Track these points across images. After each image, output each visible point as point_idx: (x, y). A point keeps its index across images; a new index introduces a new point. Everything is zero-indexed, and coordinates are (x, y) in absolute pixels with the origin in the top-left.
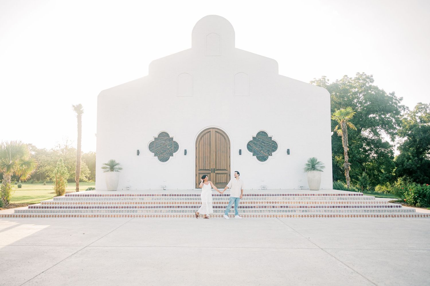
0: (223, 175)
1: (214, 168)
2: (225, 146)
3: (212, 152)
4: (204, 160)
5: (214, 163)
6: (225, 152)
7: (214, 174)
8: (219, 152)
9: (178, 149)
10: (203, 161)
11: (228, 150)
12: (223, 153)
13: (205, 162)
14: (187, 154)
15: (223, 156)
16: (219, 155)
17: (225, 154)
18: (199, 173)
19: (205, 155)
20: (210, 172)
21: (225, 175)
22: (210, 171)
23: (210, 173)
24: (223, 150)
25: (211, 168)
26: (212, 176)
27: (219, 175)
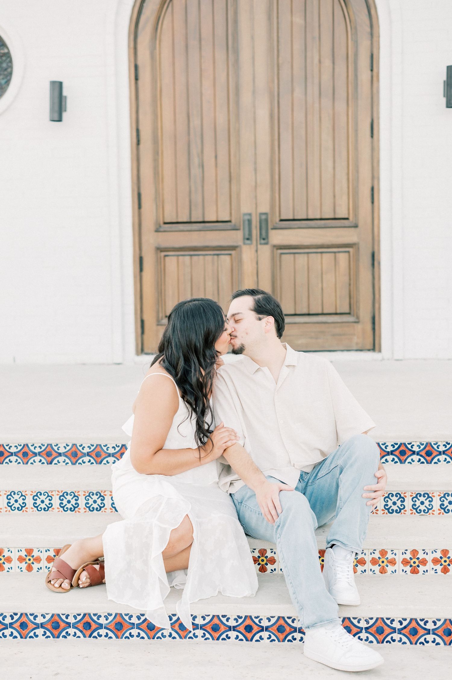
0: (327, 258)
1: (264, 208)
2: (341, 52)
3: (246, 98)
4: (195, 151)
5: (264, 177)
6: (341, 93)
7: (265, 251)
8: (298, 93)
9: (8, 82)
10: (182, 162)
11: (364, 75)
12: (326, 102)
13: (196, 171)
14: (65, 115)
15: (327, 124)
16: (299, 116)
17: (341, 106)
18: (159, 249)
19: (195, 122)
20: (236, 237)
21: (343, 258)
22: (236, 229)
23: (234, 248)
24: (326, 77)
25: (245, 208)
26: (248, 266)
27: (302, 260)
